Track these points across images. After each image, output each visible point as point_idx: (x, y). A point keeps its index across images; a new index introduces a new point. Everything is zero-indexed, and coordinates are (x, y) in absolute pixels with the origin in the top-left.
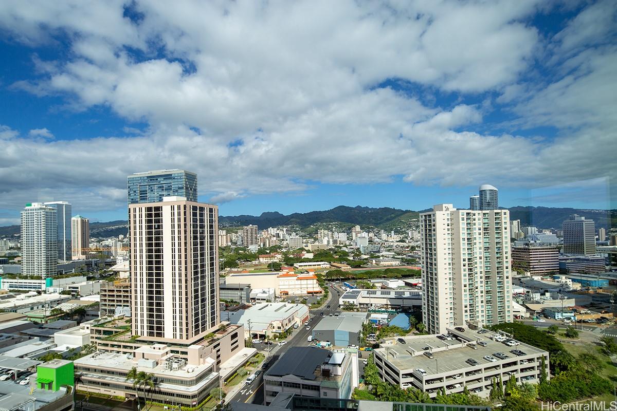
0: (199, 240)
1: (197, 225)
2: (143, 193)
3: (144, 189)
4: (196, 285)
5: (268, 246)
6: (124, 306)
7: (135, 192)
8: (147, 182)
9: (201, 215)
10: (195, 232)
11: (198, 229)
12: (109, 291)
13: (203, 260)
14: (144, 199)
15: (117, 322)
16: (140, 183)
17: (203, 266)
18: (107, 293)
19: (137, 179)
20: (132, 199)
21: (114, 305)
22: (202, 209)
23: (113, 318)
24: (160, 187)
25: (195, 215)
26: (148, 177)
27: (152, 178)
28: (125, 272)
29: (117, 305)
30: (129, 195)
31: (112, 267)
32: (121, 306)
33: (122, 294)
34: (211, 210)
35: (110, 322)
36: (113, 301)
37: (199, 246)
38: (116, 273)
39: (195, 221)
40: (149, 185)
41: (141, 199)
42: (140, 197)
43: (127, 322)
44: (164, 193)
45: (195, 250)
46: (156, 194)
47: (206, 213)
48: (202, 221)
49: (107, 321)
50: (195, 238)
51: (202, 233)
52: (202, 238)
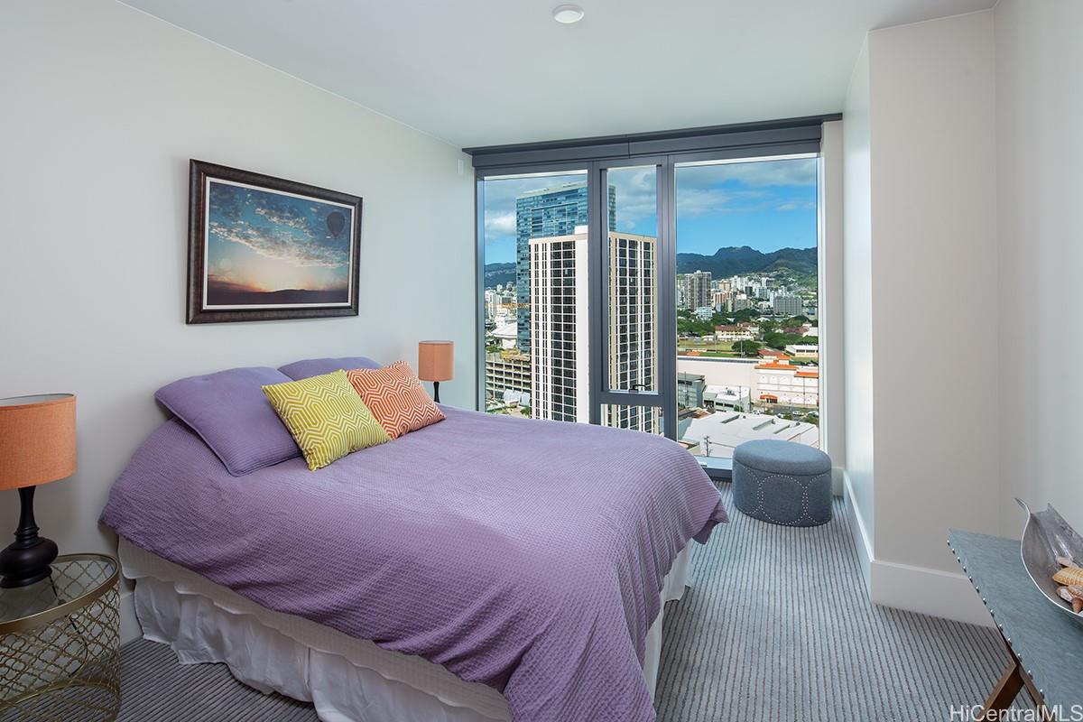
0: (628, 296)
1: (626, 270)
2: (537, 220)
3: (536, 216)
4: (624, 367)
5: (730, 310)
6: (515, 389)
7: (526, 219)
8: (542, 205)
9: (633, 254)
10: (623, 282)
11: (628, 277)
12: (496, 365)
13: (634, 328)
14: (538, 230)
15: (508, 410)
16: (532, 206)
17: (633, 337)
18: (494, 368)
19: (529, 200)
20: (522, 231)
21: (501, 387)
22: (633, 244)
23: (504, 405)
24: (561, 211)
25: (623, 253)
26: (543, 196)
27: (550, 198)
28: (509, 339)
29: (506, 387)
30: (518, 225)
31: (494, 332)
32: (511, 388)
33: (512, 371)
34: (647, 246)
35: (500, 409)
36: (501, 380)
37: (628, 305)
38: (498, 340)
39: (623, 263)
40: (545, 209)
41: (534, 231)
42: (533, 227)
43: (523, 412)
44: (567, 220)
45: (623, 311)
46: (554, 221)
47: (640, 250)
48: (633, 263)
49: (497, 407)
50: (623, 291)
51: (633, 283)
52: (633, 292)
